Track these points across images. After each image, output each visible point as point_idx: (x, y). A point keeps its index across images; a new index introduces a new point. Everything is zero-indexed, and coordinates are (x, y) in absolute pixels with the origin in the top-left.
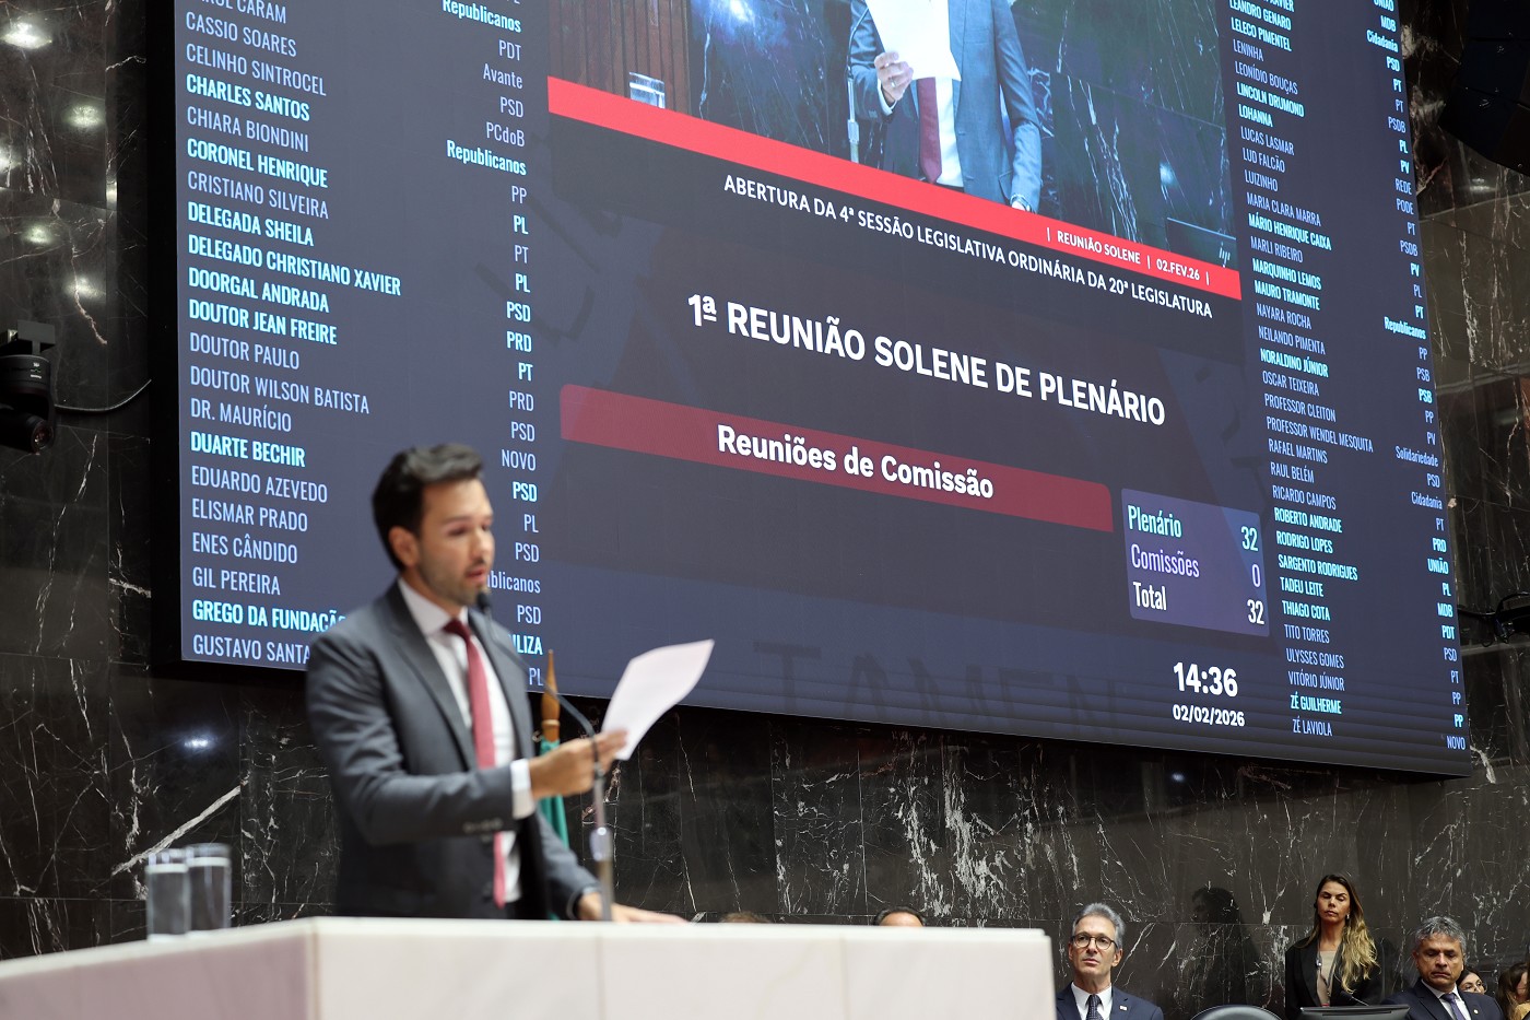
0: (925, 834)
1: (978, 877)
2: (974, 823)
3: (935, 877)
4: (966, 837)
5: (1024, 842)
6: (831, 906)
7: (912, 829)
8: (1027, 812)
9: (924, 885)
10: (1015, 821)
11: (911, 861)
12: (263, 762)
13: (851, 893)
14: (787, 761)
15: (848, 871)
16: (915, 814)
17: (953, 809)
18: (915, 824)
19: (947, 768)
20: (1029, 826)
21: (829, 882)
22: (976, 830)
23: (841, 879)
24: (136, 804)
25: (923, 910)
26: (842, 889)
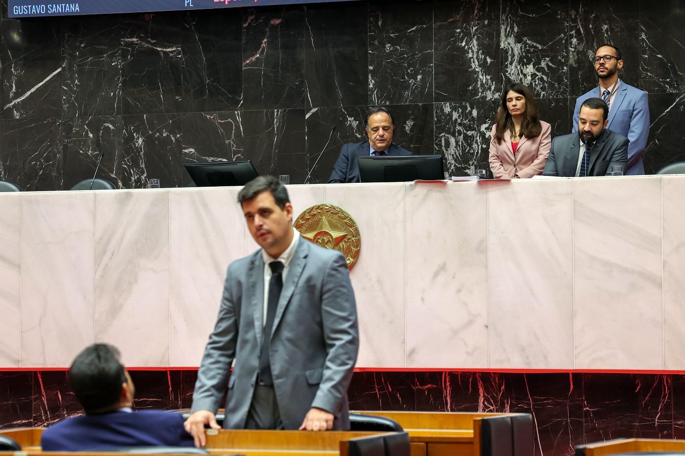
0: (482, 54)
1: (525, 75)
2: (525, 43)
3: (489, 77)
4: (516, 52)
5: (568, 52)
6: (406, 99)
7: (473, 52)
8: (573, 32)
9: (479, 83)
10: (562, 39)
11: (470, 70)
12: (72, 56)
13: (422, 92)
14: (380, 23)
15: (420, 79)
16: (475, 42)
17: (507, 36)
18: (475, 49)
19: (504, 12)
20: (574, 41)
21: (406, 86)
22: (525, 47)
23: (415, 84)
24: (14, 79)
25: (478, 97)
26: (415, 89)
